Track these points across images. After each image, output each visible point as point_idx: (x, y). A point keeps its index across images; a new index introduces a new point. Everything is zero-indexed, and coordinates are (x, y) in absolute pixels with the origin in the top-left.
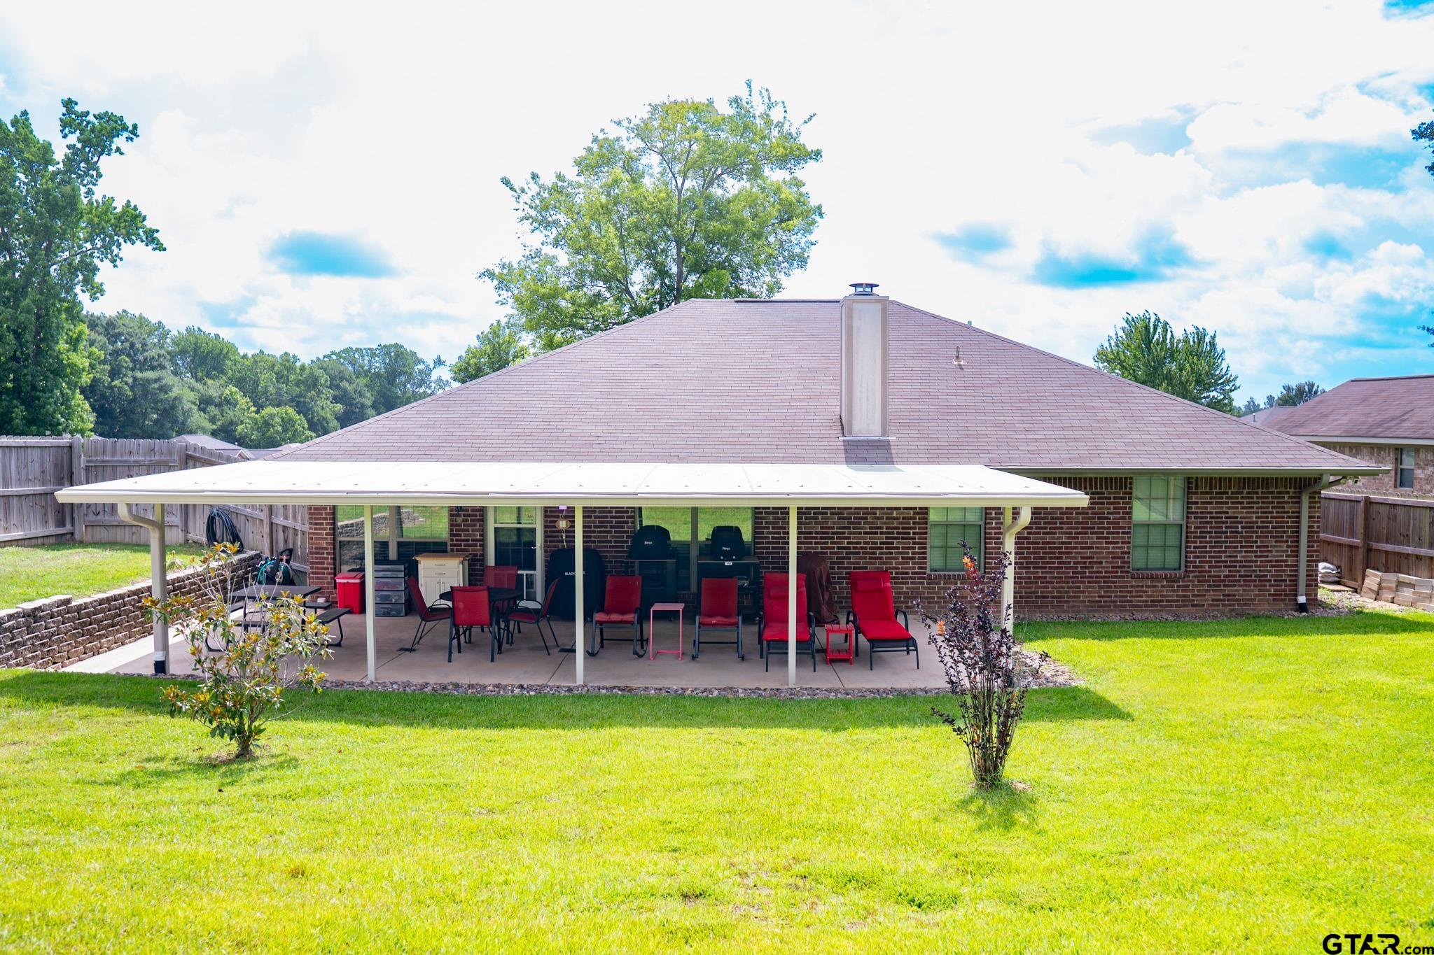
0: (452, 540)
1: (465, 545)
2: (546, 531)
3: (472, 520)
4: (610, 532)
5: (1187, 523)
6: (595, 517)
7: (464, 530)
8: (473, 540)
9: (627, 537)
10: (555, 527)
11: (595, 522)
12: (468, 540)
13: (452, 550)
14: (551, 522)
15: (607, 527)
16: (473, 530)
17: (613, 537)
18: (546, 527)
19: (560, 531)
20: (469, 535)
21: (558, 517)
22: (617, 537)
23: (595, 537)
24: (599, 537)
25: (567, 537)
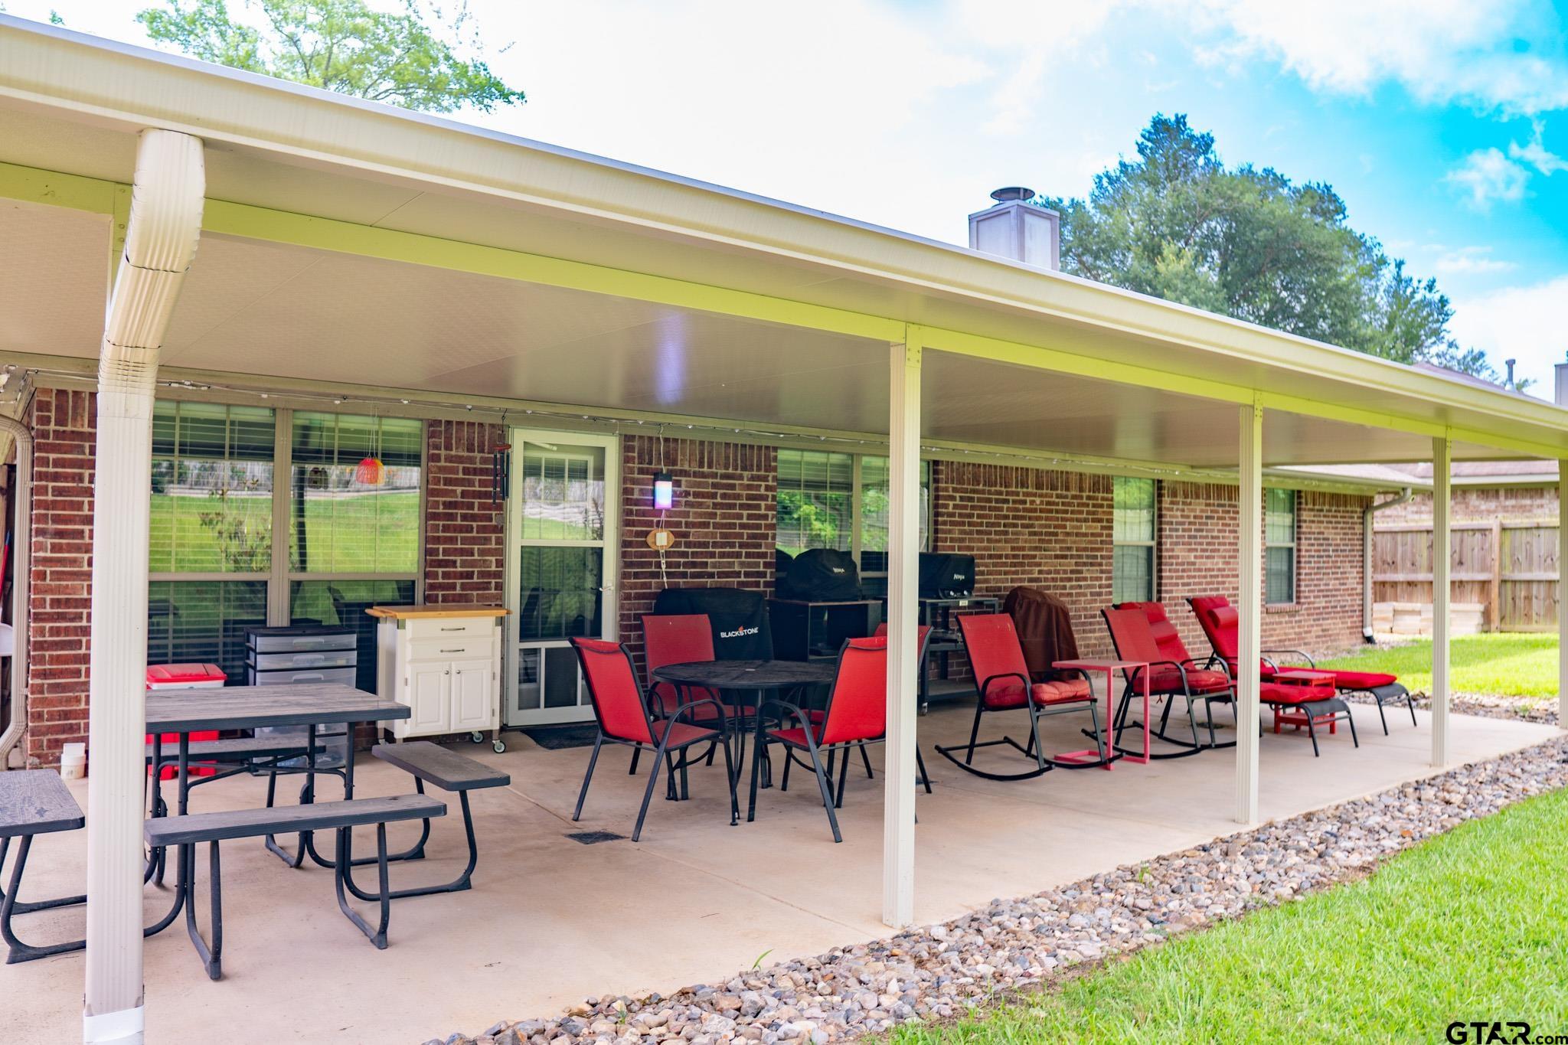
0: (427, 575)
1: (464, 587)
2: (624, 555)
3: (481, 529)
4: (738, 555)
5: (1299, 545)
6: (716, 526)
7: (462, 552)
8: (482, 574)
9: (766, 565)
10: (645, 544)
11: (714, 535)
12: (470, 575)
13: (427, 599)
14: (638, 534)
15: (732, 545)
16: (482, 552)
17: (742, 564)
18: (625, 544)
19: (657, 554)
20: (473, 564)
21: (650, 524)
22: (749, 565)
23: (714, 565)
24: (721, 565)
25: (669, 565)
